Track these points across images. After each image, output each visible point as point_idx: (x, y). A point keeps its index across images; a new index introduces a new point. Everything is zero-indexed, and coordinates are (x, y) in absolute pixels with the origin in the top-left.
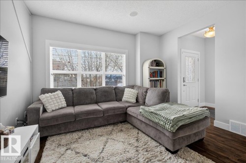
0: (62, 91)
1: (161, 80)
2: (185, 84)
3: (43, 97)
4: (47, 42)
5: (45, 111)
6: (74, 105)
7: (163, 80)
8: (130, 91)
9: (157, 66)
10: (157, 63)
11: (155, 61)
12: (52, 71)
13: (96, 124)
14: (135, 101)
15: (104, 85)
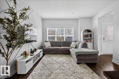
0: (50, 42)
1: (90, 39)
2: (105, 41)
3: (45, 43)
4: (47, 26)
5: (45, 47)
6: (53, 47)
7: (91, 39)
8: (74, 43)
9: (88, 32)
10: (88, 31)
11: (87, 30)
12: (48, 36)
13: (59, 53)
14: (75, 47)
15: (65, 40)
